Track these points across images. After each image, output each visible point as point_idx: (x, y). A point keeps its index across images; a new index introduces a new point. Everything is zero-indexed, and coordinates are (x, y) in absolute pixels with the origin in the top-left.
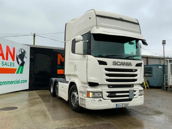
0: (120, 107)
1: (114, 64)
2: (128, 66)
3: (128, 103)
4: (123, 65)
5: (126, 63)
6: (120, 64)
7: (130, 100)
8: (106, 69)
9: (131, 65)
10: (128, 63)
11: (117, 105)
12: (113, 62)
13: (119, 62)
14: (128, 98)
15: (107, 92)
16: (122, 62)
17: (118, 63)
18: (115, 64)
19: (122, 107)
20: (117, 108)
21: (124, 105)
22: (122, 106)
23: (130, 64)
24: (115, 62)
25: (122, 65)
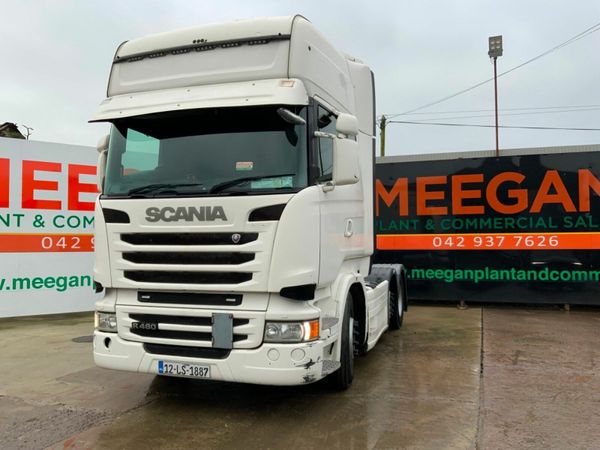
0: (175, 373)
1: (153, 218)
2: (208, 219)
3: (208, 364)
4: (189, 218)
5: (199, 210)
6: (174, 214)
7: (221, 353)
8: (126, 238)
9: (223, 217)
10: (208, 208)
11: (161, 364)
12: (148, 211)
13: (172, 210)
14: (207, 344)
15: (132, 316)
16: (181, 209)
17: (168, 214)
18: (155, 215)
19: (181, 375)
20: (164, 374)
21: (188, 368)
22: (180, 370)
23: (218, 214)
24: (156, 209)
25: (181, 218)
